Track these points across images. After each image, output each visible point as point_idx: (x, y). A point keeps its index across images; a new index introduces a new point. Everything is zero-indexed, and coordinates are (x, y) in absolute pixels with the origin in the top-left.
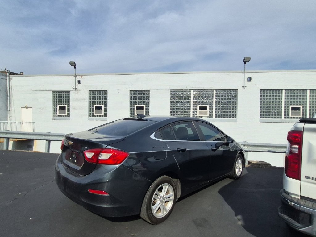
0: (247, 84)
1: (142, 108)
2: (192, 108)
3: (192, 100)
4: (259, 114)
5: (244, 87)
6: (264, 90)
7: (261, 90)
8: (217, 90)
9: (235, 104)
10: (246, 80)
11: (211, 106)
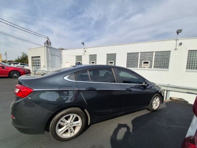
0: (178, 47)
1: (112, 63)
2: (139, 62)
3: (139, 58)
4: (186, 66)
5: (176, 49)
6: (191, 51)
7: (189, 51)
8: (156, 52)
9: (168, 60)
10: (178, 45)
11: (151, 61)
